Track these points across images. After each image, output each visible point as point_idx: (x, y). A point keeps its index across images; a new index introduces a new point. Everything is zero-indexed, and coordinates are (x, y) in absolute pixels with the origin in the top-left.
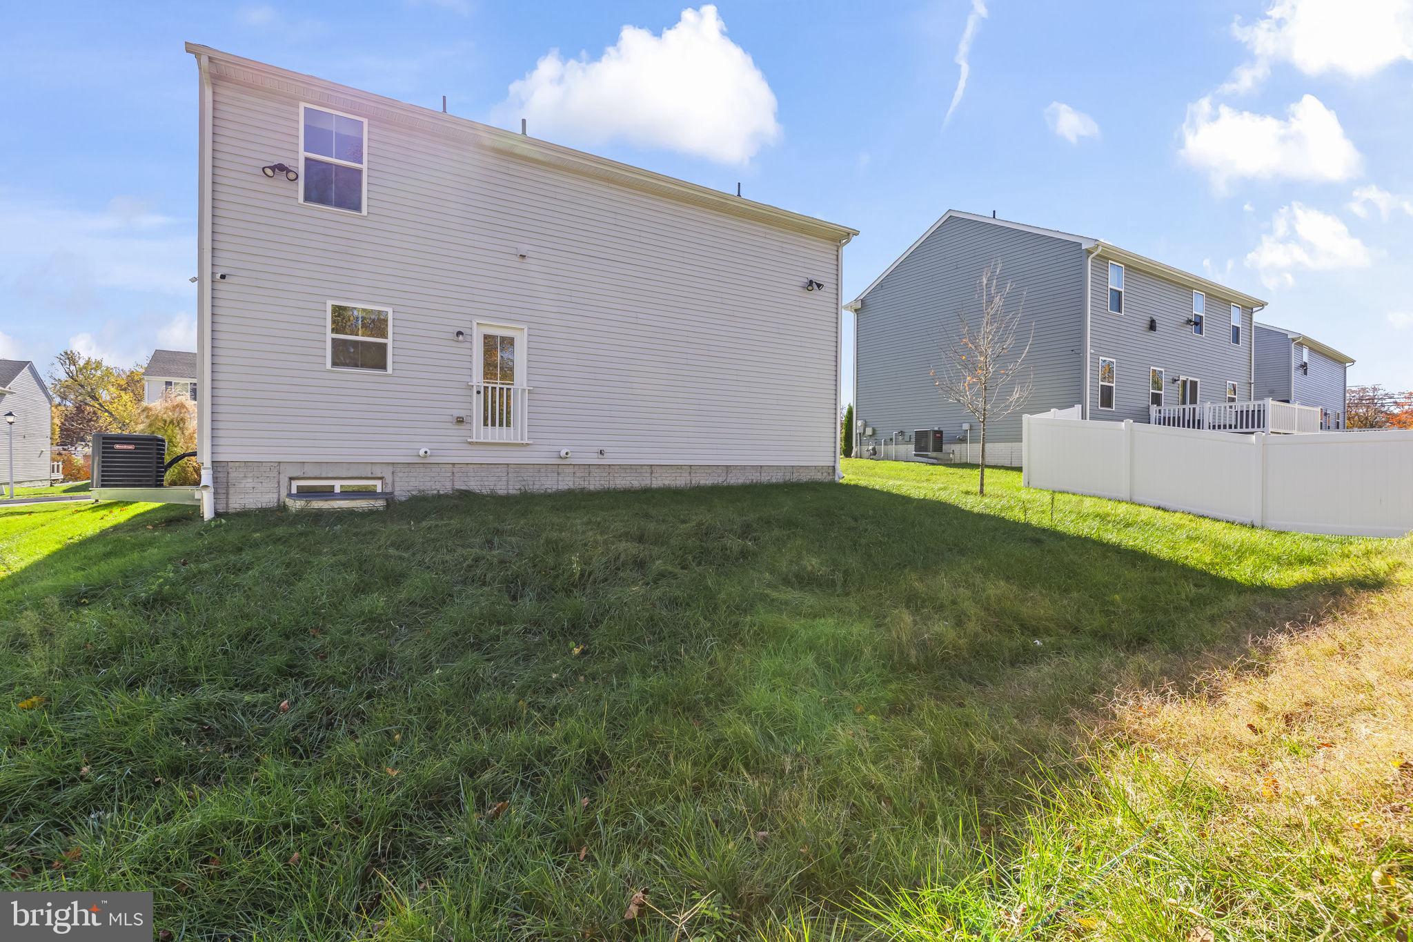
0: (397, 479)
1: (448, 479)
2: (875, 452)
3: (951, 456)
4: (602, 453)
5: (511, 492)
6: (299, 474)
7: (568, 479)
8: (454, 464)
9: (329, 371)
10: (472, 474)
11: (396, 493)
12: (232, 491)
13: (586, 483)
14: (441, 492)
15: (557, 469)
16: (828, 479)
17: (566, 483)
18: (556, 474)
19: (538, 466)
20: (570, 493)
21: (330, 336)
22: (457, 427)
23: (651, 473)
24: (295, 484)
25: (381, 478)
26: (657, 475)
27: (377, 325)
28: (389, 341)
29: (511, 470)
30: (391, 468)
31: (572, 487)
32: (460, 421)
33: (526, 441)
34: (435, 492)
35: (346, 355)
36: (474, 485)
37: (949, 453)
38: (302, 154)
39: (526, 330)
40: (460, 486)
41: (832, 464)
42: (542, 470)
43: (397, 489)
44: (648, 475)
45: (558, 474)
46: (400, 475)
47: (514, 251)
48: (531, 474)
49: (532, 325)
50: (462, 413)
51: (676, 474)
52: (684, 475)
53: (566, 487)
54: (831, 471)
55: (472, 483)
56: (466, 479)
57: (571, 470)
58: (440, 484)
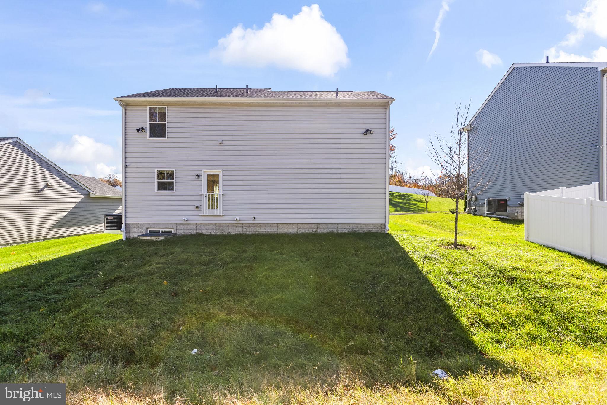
0: (178, 229)
1: (194, 229)
2: (475, 210)
3: (516, 214)
4: (254, 218)
5: (217, 234)
6: (149, 227)
7: (240, 229)
8: (196, 223)
9: (156, 193)
10: (203, 227)
11: (177, 233)
12: (131, 232)
13: (248, 231)
14: (192, 234)
15: (236, 225)
16: (379, 230)
17: (239, 231)
18: (235, 227)
19: (228, 224)
20: (240, 235)
21: (156, 181)
22: (197, 210)
23: (278, 227)
24: (149, 230)
25: (173, 228)
26: (280, 228)
27: (170, 175)
28: (174, 181)
29: (217, 225)
30: (176, 225)
31: (242, 233)
32: (197, 207)
33: (222, 215)
34: (190, 233)
35: (162, 187)
36: (204, 231)
37: (514, 213)
38: (148, 123)
39: (222, 171)
40: (199, 231)
41: (383, 223)
42: (229, 225)
43: (177, 232)
44: (276, 228)
45: (236, 227)
46: (179, 227)
47: (217, 142)
48: (225, 227)
49: (224, 169)
50: (198, 205)
51: (290, 228)
52: (294, 228)
53: (239, 232)
54: (383, 226)
55: (203, 230)
56: (201, 229)
57: (241, 225)
58: (192, 231)
